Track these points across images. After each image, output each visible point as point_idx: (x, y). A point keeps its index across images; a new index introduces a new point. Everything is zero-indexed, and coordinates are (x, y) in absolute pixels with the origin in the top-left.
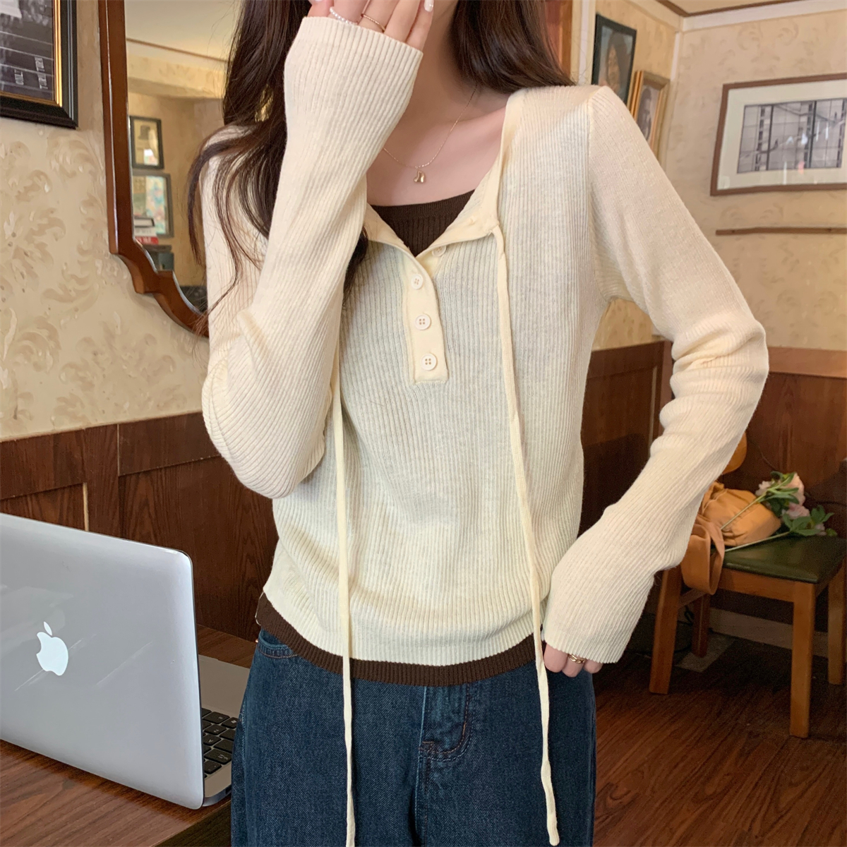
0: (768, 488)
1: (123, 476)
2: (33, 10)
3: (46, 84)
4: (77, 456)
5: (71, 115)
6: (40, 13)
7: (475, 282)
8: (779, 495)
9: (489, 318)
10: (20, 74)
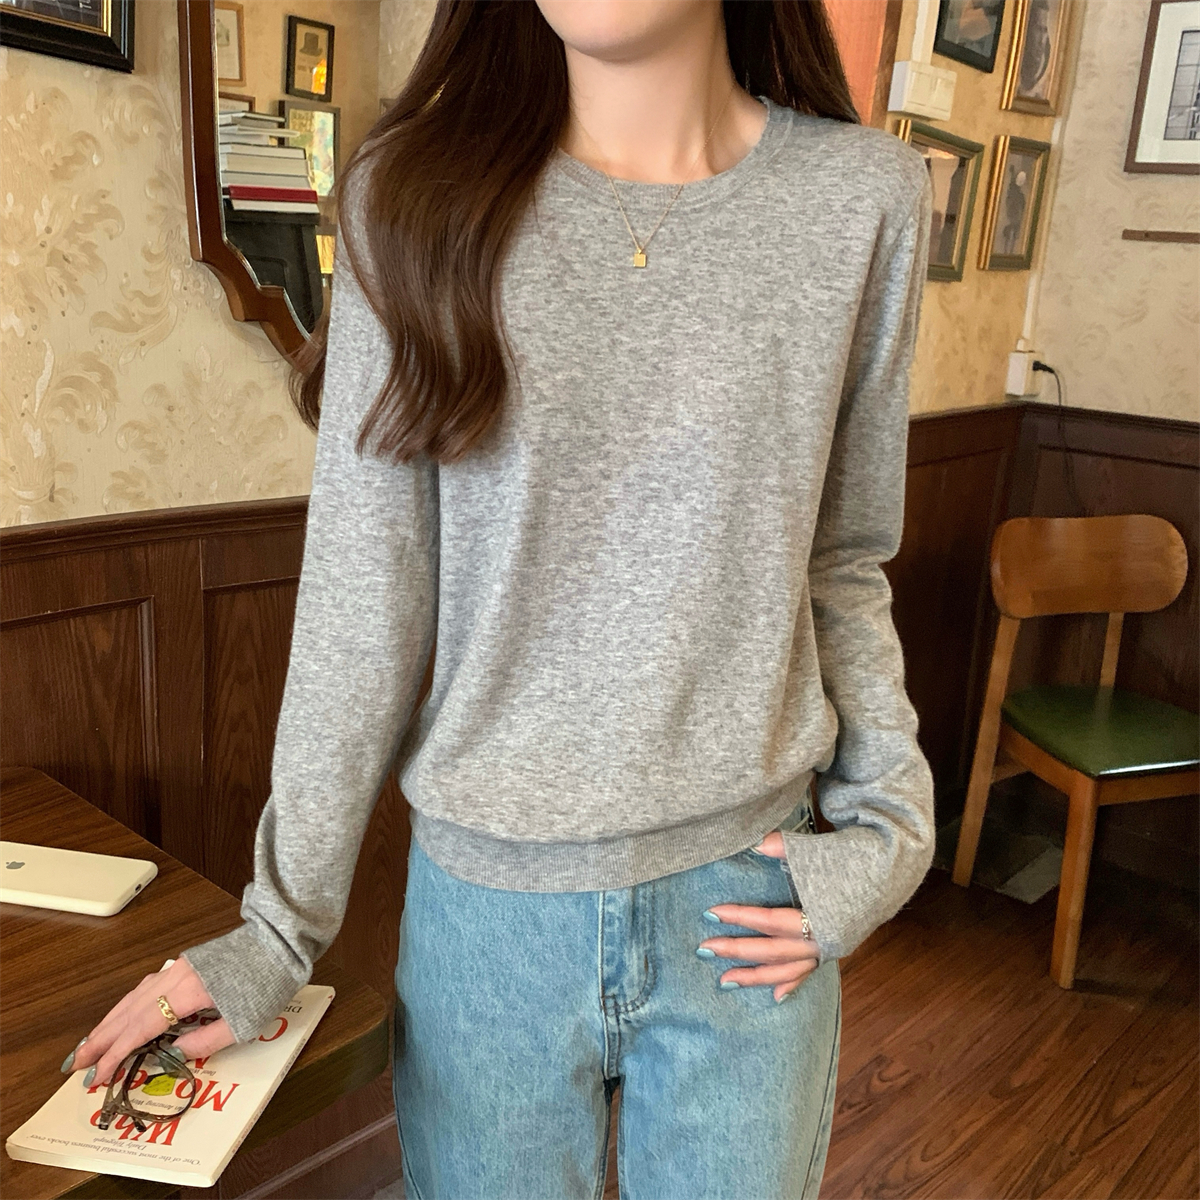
5: (124, 50)
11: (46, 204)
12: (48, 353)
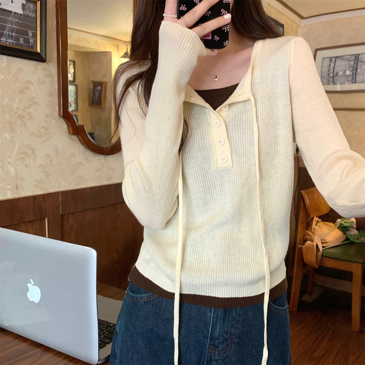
0: (340, 222)
1: (63, 215)
2: (28, 11)
3: (33, 43)
4: (43, 206)
5: (43, 56)
6: (31, 12)
7: (244, 123)
8: (346, 225)
9: (251, 138)
10: (22, 38)
11: (17, 101)
12: (17, 144)
